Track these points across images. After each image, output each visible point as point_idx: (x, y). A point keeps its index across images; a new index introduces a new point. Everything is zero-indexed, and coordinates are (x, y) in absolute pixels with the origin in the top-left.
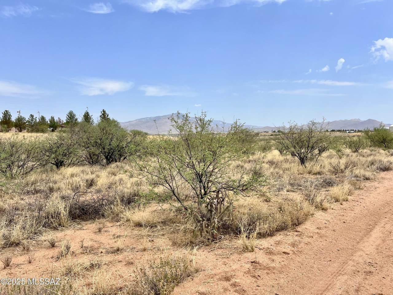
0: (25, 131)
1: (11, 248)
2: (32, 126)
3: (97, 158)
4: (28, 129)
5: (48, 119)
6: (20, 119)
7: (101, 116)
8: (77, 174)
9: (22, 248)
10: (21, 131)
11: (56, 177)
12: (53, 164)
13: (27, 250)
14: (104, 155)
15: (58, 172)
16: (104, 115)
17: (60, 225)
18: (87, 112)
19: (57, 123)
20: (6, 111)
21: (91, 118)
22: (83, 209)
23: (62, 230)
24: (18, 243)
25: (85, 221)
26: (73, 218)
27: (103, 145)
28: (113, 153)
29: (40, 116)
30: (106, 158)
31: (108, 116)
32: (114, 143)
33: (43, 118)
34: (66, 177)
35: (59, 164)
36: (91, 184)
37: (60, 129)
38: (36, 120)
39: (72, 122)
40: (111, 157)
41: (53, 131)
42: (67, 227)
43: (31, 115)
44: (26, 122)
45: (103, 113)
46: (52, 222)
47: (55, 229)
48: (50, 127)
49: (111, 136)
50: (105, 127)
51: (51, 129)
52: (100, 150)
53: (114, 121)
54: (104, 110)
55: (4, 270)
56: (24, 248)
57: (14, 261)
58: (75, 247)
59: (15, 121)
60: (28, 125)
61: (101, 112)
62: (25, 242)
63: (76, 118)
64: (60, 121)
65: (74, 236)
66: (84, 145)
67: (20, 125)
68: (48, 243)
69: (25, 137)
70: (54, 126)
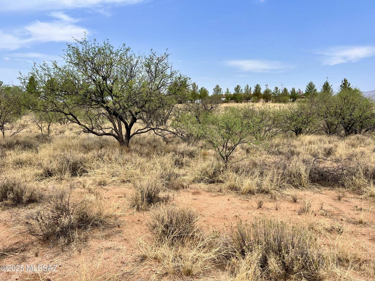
0: (271, 101)
1: (262, 194)
2: (276, 97)
3: (336, 128)
4: (273, 100)
5: (289, 91)
6: (267, 92)
7: (341, 86)
8: (314, 142)
9: (270, 197)
10: (267, 102)
11: (296, 143)
12: (293, 131)
13: (273, 198)
14: (343, 126)
15: (297, 139)
16: (345, 85)
17: (300, 184)
18: (327, 83)
19: (297, 94)
20: (258, 85)
21: (330, 88)
22: (322, 175)
23: (302, 190)
24: (267, 192)
25: (323, 186)
26: (312, 181)
27: (343, 115)
28: (353, 124)
29: (283, 88)
30: (346, 129)
31: (349, 85)
32: (356, 113)
33: (285, 90)
34: (304, 143)
35: (298, 132)
36: (329, 153)
37: (299, 100)
38: (279, 91)
39: (311, 92)
40: (350, 128)
41: (293, 101)
42: (307, 188)
43: (276, 87)
44: (272, 94)
45: (344, 82)
46: (293, 181)
47: (296, 187)
48: (291, 98)
49: (352, 106)
50: (347, 97)
51: (292, 99)
52: (340, 120)
53: (356, 90)
54: (345, 79)
55: (258, 210)
56: (272, 197)
57: (265, 205)
58: (315, 207)
59: (263, 93)
60: (273, 96)
61: (342, 81)
62: (273, 191)
63: (315, 88)
64: (300, 92)
65: (313, 197)
66: (323, 114)
67: (267, 97)
68: (291, 198)
69: (270, 107)
70: (294, 96)
